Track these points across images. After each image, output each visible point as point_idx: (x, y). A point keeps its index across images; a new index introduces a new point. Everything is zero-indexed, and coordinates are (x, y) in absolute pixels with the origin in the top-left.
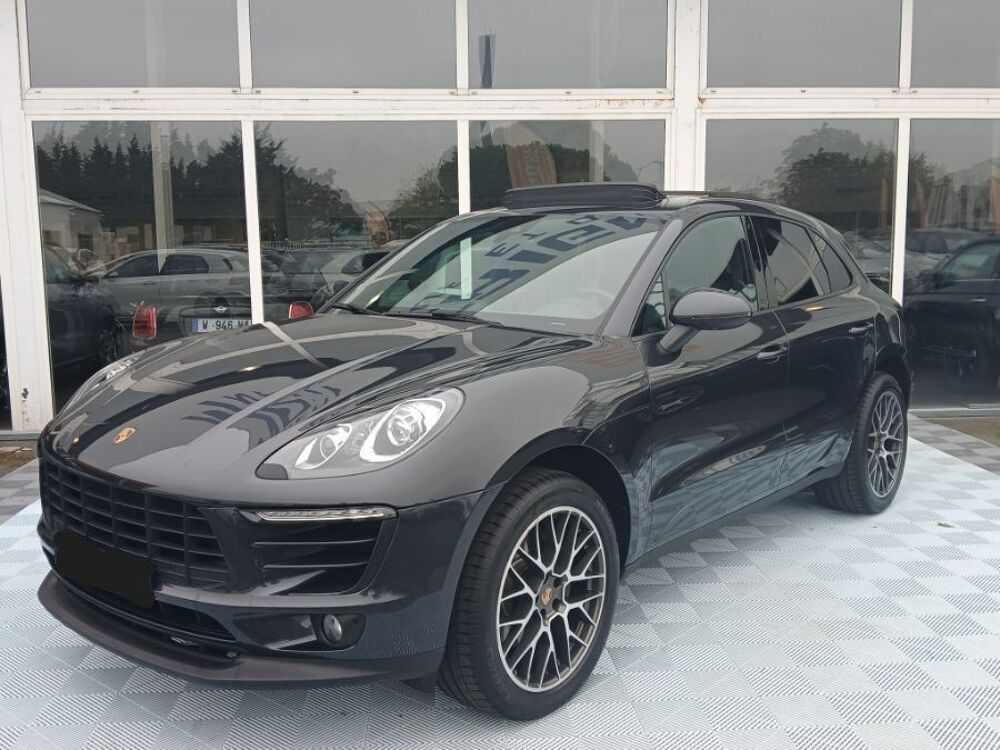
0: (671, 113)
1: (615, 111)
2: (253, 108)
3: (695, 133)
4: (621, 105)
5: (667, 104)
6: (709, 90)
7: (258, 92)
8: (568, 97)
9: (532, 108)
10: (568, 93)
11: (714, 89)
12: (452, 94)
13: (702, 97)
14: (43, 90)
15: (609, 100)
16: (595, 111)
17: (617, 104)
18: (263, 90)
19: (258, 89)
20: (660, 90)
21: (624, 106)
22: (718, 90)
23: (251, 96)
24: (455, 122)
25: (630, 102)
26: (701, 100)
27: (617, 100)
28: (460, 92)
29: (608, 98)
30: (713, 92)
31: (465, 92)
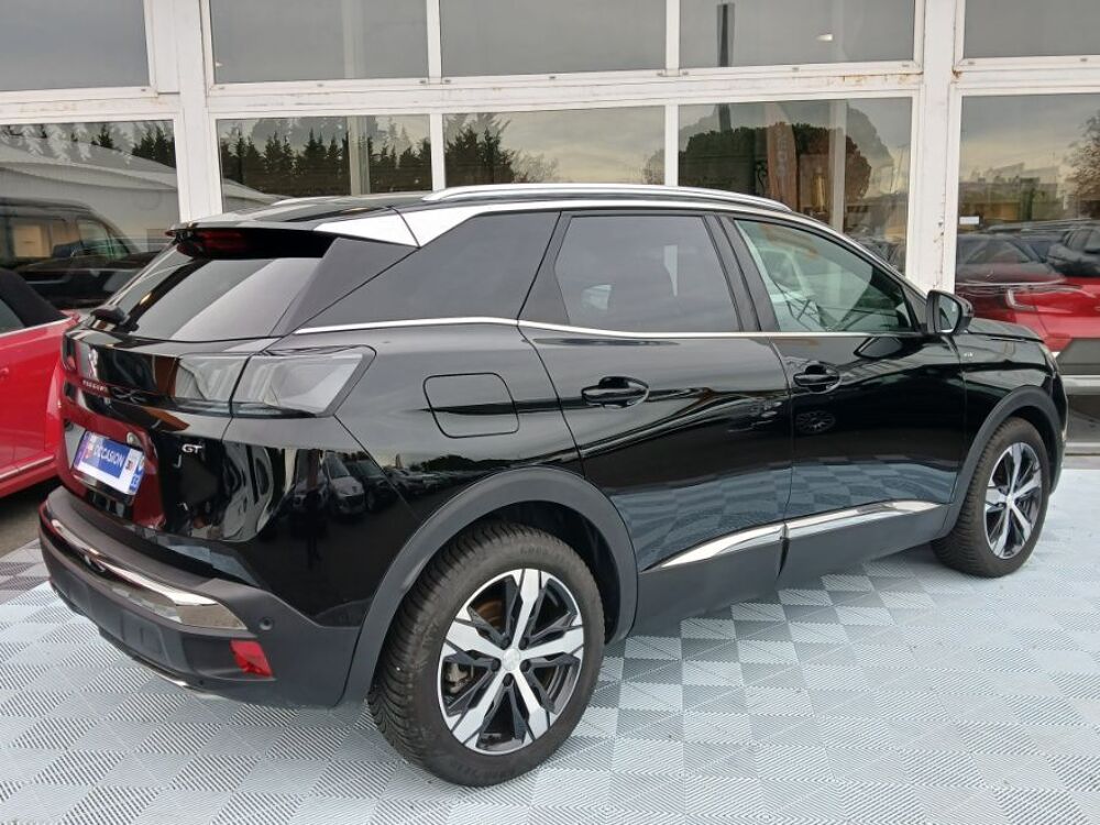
0: (919, 90)
1: (851, 89)
2: (443, 100)
3: (948, 110)
4: (859, 81)
5: (918, 78)
6: (966, 61)
7: (448, 82)
8: (796, 74)
9: (754, 88)
10: (796, 70)
11: (971, 60)
12: (660, 75)
13: (957, 70)
14: (227, 86)
15: (844, 77)
16: (831, 88)
17: (852, 81)
18: (453, 79)
19: (449, 78)
20: (906, 63)
21: (863, 82)
22: (978, 61)
23: (441, 87)
24: (663, 107)
25: (869, 78)
26: (956, 73)
27: (855, 76)
28: (669, 73)
29: (843, 74)
30: (971, 64)
31: (676, 73)
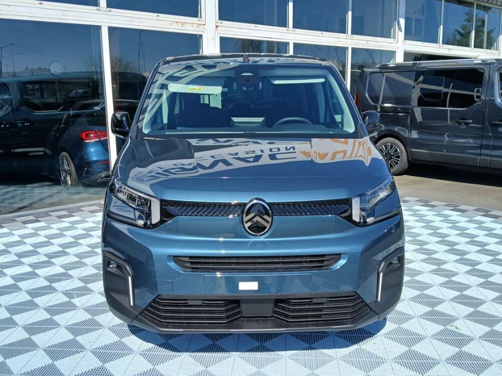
0: (204, 32)
1: (179, 28)
3: (215, 42)
4: (182, 25)
5: (202, 27)
6: (219, 21)
8: (158, 18)
9: (140, 22)
10: (158, 16)
11: (221, 21)
12: (97, 10)
15: (177, 22)
16: (171, 27)
17: (180, 24)
20: (198, 19)
22: (224, 22)
24: (100, 26)
25: (186, 24)
26: (217, 26)
27: (181, 22)
28: (102, 9)
29: (177, 20)
30: (222, 23)
31: (105, 9)
